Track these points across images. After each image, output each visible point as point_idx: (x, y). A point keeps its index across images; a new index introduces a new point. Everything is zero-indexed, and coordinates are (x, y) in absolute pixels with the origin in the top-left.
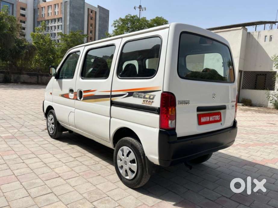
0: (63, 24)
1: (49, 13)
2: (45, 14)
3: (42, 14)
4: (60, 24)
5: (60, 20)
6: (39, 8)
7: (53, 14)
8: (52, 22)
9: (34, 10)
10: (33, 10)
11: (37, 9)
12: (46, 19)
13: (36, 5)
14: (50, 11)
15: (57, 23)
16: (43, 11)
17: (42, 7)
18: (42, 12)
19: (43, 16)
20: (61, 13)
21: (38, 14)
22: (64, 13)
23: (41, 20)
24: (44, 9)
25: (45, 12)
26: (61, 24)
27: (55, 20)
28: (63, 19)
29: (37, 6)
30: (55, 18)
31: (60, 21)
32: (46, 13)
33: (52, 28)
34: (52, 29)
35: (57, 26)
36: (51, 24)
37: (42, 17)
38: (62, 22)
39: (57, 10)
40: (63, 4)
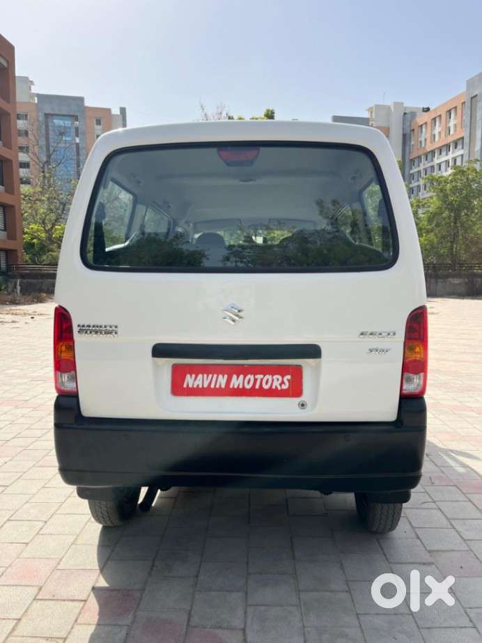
0: (467, 152)
1: (434, 135)
2: (426, 139)
3: (421, 142)
4: (459, 152)
5: (458, 144)
6: (413, 130)
7: (443, 135)
8: (440, 154)
9: (404, 136)
10: (401, 136)
11: (409, 132)
12: (429, 150)
13: (408, 123)
14: (437, 129)
15: (453, 153)
16: (423, 134)
17: (420, 124)
18: (421, 136)
19: (423, 146)
20: (461, 128)
21: (412, 143)
22: (469, 124)
23: (417, 156)
24: (424, 130)
25: (426, 133)
26: (461, 152)
27: (448, 146)
28: (466, 140)
29: (410, 126)
30: (449, 142)
31: (459, 147)
32: (428, 136)
33: (440, 166)
34: (440, 169)
35: (453, 158)
36: (438, 158)
37: (419, 147)
38: (463, 148)
39: (451, 124)
40: (468, 104)
